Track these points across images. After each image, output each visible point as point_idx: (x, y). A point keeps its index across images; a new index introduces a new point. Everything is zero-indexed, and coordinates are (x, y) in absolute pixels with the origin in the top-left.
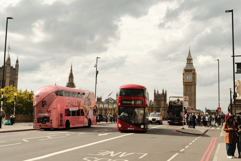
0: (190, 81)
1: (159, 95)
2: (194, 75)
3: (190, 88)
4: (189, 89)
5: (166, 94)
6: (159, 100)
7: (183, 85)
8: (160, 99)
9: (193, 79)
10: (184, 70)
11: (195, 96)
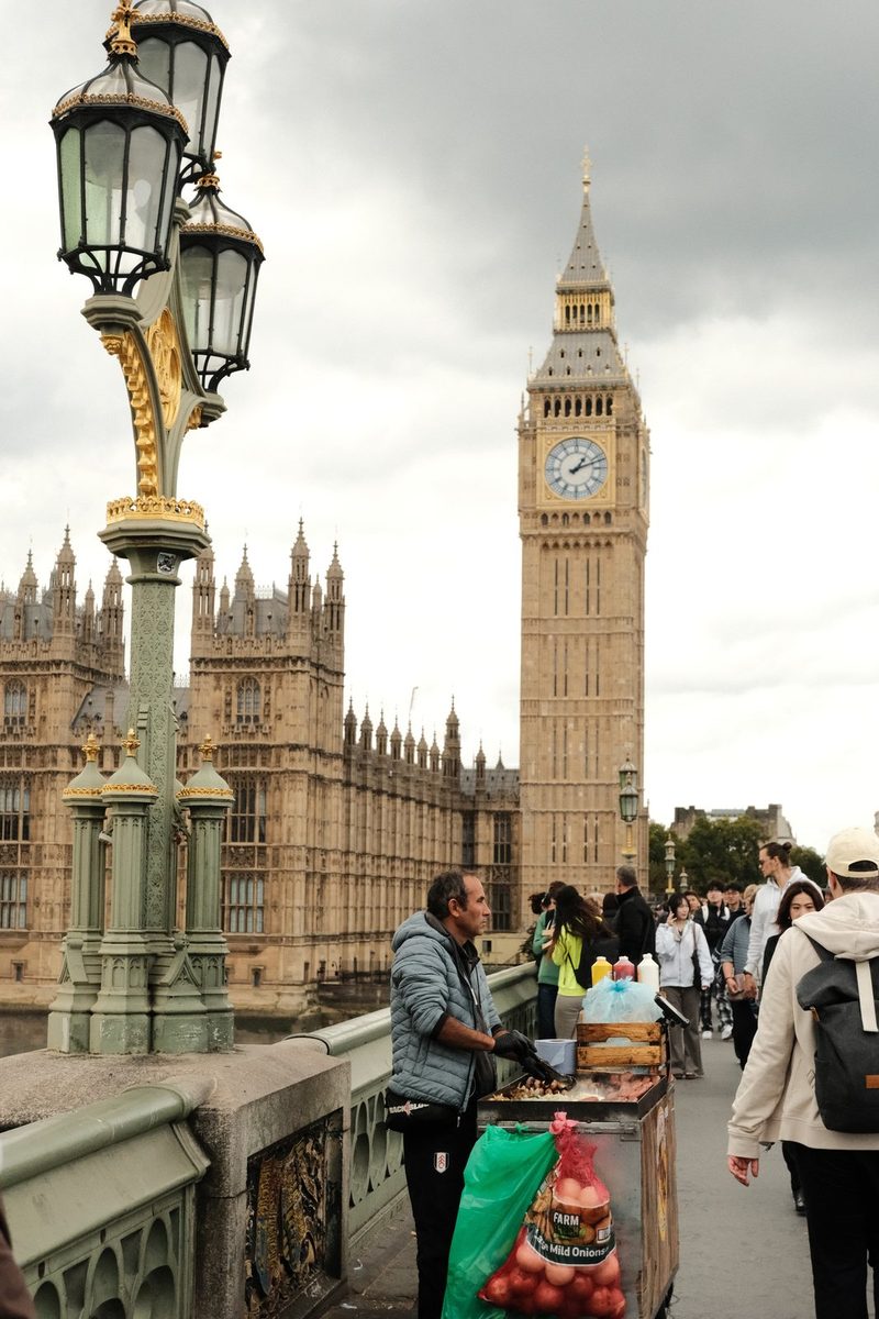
0: (584, 503)
1: (252, 607)
2: (627, 443)
3: (593, 573)
4: (577, 577)
5: (336, 608)
6: (249, 662)
7: (525, 537)
8: (261, 653)
9: (621, 482)
10: (531, 391)
11: (640, 660)
